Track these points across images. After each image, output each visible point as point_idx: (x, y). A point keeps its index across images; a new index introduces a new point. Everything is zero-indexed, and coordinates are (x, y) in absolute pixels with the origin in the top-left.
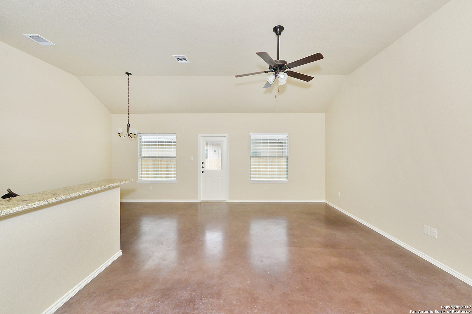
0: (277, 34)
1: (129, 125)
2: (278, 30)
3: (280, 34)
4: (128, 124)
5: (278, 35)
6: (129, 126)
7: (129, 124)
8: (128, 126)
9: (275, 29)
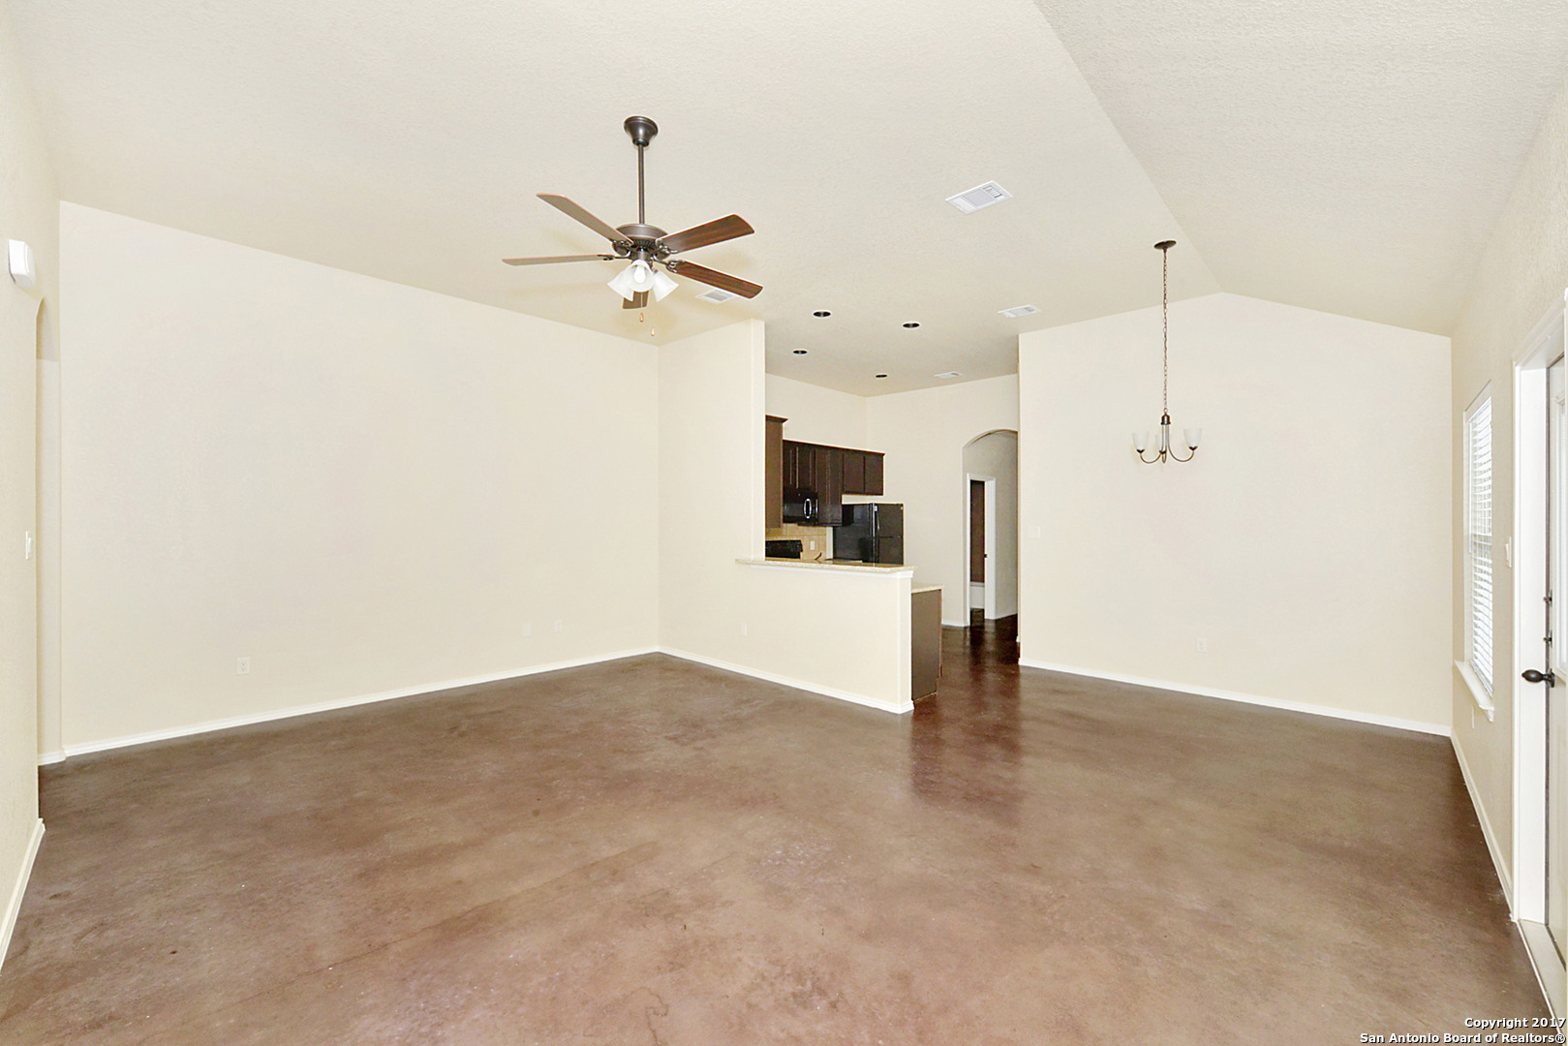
0: (635, 141)
1: (1166, 420)
2: (641, 131)
3: (646, 144)
4: (1163, 418)
5: (642, 145)
6: (1169, 423)
7: (1168, 417)
8: (1163, 423)
9: (631, 125)
